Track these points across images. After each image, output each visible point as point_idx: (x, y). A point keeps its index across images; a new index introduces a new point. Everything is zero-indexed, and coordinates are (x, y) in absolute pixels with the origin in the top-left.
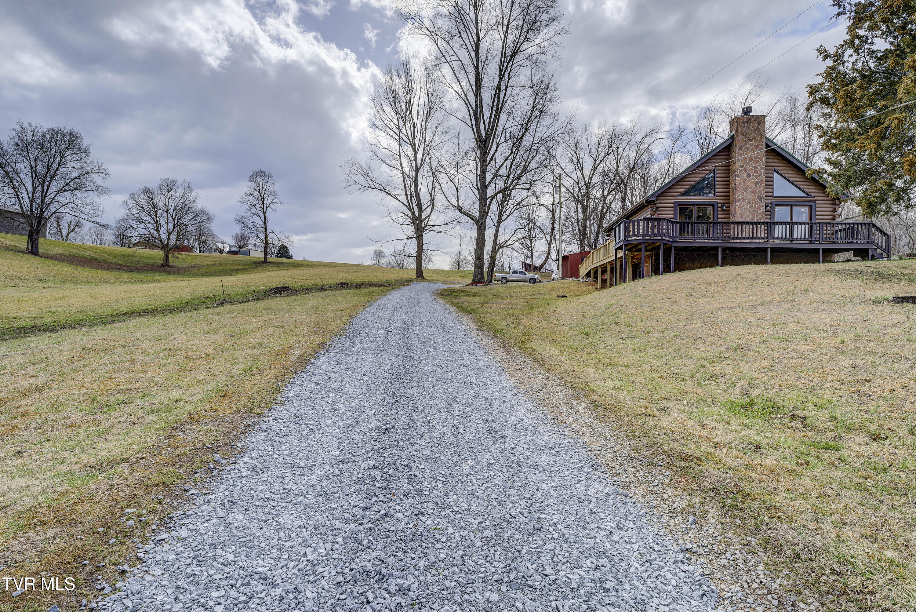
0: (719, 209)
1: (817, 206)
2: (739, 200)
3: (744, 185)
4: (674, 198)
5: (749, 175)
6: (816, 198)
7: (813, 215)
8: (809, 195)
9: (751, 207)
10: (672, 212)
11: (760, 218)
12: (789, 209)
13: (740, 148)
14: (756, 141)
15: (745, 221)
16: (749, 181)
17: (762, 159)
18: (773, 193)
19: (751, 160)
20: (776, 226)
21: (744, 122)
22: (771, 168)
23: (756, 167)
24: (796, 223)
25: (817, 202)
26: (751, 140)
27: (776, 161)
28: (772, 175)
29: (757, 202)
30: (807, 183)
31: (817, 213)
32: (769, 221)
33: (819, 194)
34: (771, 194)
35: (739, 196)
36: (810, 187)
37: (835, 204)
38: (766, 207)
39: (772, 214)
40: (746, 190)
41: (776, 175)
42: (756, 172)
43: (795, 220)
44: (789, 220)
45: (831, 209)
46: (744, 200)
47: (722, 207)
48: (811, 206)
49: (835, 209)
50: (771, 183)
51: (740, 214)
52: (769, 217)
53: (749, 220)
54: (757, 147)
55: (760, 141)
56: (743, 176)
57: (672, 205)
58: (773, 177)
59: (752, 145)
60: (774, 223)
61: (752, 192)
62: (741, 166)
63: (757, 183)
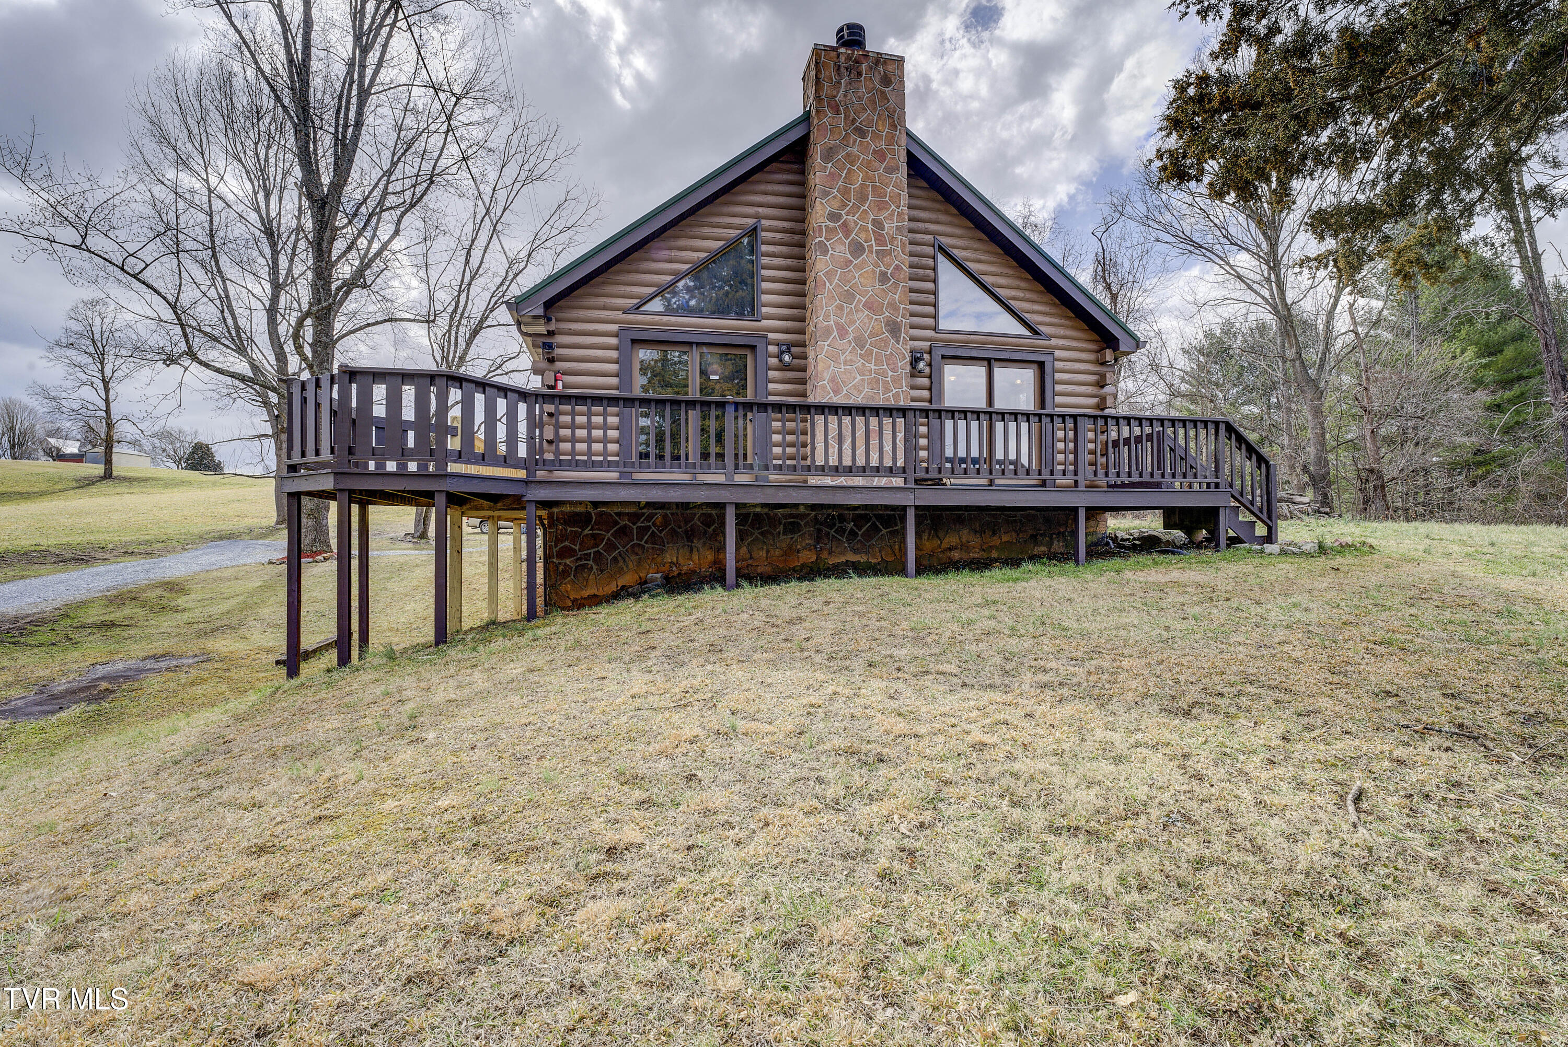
0: (773, 361)
1: (1058, 365)
2: (828, 331)
3: (844, 280)
4: (619, 315)
5: (857, 249)
6: (1054, 342)
7: (1048, 394)
8: (1036, 332)
9: (867, 356)
10: (614, 367)
11: (896, 396)
12: (982, 370)
13: (829, 155)
14: (877, 136)
15: (851, 402)
16: (859, 267)
17: (896, 199)
18: (935, 317)
19: (863, 198)
20: (949, 424)
21: (838, 68)
22: (929, 238)
23: (878, 224)
24: (1002, 415)
25: (1058, 353)
26: (861, 133)
27: (942, 217)
28: (930, 262)
29: (886, 342)
30: (1029, 295)
31: (1058, 388)
32: (925, 405)
33: (1062, 332)
34: (930, 321)
35: (826, 317)
36: (1036, 307)
37: (1103, 364)
38: (915, 361)
39: (935, 385)
40: (849, 297)
41: (944, 264)
42: (880, 240)
43: (999, 405)
44: (982, 404)
45: (1092, 378)
46: (842, 331)
47: (779, 356)
48: (1041, 365)
49: (1103, 376)
50: (930, 286)
51: (833, 380)
52: (926, 394)
53: (859, 400)
54: (880, 155)
55: (891, 141)
56: (839, 249)
57: (614, 341)
58: (934, 269)
59: (865, 148)
60: (939, 412)
61: (869, 306)
62: (834, 217)
63: (884, 278)
